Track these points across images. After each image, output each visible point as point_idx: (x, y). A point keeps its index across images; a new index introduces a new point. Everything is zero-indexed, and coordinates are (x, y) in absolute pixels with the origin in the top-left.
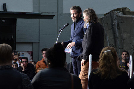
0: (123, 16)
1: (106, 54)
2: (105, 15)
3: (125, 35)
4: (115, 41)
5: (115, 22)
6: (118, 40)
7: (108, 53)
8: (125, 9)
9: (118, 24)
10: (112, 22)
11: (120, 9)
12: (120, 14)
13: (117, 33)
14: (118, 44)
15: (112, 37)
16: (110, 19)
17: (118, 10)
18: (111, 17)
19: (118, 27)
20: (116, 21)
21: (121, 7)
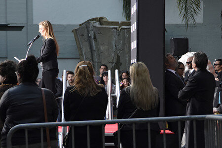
0: (100, 26)
1: (81, 68)
2: (80, 25)
3: (102, 48)
4: (92, 55)
5: (92, 34)
6: (95, 53)
7: (84, 67)
8: (102, 18)
9: (95, 35)
10: (88, 33)
11: (97, 18)
12: (97, 24)
13: (94, 45)
14: (95, 57)
15: (89, 50)
16: (86, 30)
17: (94, 19)
18: (87, 27)
19: (95, 38)
20: (93, 32)
21: (98, 16)
